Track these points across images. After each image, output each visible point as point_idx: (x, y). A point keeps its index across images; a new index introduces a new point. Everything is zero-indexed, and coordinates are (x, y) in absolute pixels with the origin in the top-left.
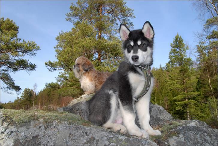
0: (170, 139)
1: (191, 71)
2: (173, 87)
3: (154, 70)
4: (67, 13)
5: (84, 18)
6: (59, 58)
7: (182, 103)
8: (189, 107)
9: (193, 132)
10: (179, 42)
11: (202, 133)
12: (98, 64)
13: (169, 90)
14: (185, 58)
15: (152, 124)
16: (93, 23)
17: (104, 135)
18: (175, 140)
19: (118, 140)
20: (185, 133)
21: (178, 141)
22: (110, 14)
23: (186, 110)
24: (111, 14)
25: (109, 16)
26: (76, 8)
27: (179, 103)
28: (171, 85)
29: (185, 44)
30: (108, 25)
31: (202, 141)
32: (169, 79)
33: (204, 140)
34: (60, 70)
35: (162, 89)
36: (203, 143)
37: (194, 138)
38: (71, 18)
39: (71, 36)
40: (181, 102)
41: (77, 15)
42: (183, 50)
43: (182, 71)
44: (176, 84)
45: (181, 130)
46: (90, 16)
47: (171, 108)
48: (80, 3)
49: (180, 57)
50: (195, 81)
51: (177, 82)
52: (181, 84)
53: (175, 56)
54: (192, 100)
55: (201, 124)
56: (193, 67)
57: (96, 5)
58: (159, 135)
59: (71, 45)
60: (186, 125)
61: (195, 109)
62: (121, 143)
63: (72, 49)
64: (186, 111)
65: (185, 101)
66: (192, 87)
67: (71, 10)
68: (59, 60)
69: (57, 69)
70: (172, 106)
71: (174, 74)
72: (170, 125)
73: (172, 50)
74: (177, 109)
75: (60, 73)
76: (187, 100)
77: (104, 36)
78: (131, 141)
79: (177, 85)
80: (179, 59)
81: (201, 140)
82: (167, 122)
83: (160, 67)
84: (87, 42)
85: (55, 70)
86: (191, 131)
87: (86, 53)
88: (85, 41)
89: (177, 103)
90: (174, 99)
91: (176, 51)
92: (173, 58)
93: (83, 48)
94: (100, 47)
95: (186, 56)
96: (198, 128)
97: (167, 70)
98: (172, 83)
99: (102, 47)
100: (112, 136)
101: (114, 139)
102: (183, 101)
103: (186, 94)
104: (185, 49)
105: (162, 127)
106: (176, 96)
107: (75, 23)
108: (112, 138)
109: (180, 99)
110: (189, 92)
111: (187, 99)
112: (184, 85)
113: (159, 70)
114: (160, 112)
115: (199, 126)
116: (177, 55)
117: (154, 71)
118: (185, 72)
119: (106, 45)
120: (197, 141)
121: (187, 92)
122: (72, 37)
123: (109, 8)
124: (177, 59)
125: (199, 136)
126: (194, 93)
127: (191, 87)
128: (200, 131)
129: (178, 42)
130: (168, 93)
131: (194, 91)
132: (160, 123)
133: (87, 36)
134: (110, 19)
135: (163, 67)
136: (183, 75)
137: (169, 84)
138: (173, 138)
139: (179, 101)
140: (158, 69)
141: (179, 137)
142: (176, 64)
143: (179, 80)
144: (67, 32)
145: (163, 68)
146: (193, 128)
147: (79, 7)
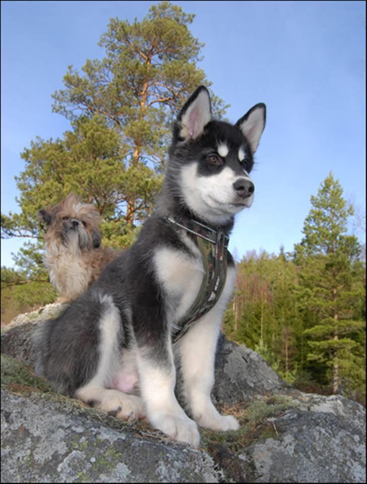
0: (257, 445)
1: (354, 268)
2: (306, 303)
3: (265, 258)
4: (56, 92)
5: (99, 109)
6: (23, 206)
7: (323, 344)
8: (339, 355)
9: (323, 431)
10: (332, 195)
11: (349, 433)
12: (124, 230)
13: (296, 311)
14: (343, 234)
15: (222, 396)
16: (121, 123)
17: (58, 425)
18: (269, 450)
19: (95, 444)
20: (301, 431)
21: (278, 453)
22: (168, 107)
23: (331, 362)
24: (171, 107)
25: (163, 111)
26: (79, 80)
27: (318, 343)
28: (302, 299)
29: (345, 201)
30: (160, 133)
31: (346, 455)
32: (300, 284)
33: (349, 453)
34: (24, 236)
35: (280, 307)
36: (345, 462)
37: (324, 447)
38: (65, 104)
39: (62, 151)
40: (322, 342)
41: (81, 99)
42: (339, 215)
43: (331, 265)
44: (315, 296)
45: (292, 422)
46: (115, 106)
47: (296, 354)
48: (92, 69)
49: (331, 232)
50: (360, 293)
51: (318, 291)
52: (325, 298)
53: (319, 227)
54: (349, 340)
55: (351, 409)
56: (358, 260)
57: (132, 77)
58: (232, 431)
59: (58, 174)
60: (309, 409)
61: (354, 361)
62: (102, 451)
63: (60, 185)
64: (332, 365)
65: (330, 341)
66: (352, 307)
67: (66, 85)
68: (24, 212)
69: (17, 233)
70: (300, 350)
71: (313, 272)
72: (269, 403)
73: (312, 211)
74: (311, 357)
75: (25, 244)
76: (336, 338)
77: (146, 160)
78: (134, 447)
79: (316, 299)
80: (327, 236)
81: (342, 454)
82: (264, 395)
83: (279, 252)
84: (101, 171)
85: (11, 234)
86: (317, 428)
87: (96, 198)
88: (96, 167)
89: (311, 343)
90: (306, 334)
91: (322, 217)
92: (314, 232)
93: (89, 184)
94: (132, 186)
95: (346, 231)
96: (339, 419)
97: (297, 261)
98: (305, 294)
99: (138, 188)
100: (80, 430)
101: (83, 438)
102: (327, 339)
103: (336, 324)
104: (344, 214)
105: (248, 408)
106: (312, 326)
107: (74, 119)
108: (81, 434)
109: (320, 334)
110: (343, 319)
111: (338, 335)
112: (333, 300)
113: (278, 259)
114: (249, 366)
115: (342, 414)
116: (323, 227)
117: (266, 260)
118: (339, 270)
119: (149, 184)
120: (331, 456)
121: (339, 319)
122: (64, 154)
123: (166, 90)
124: (323, 236)
125: (337, 441)
126: (354, 323)
127: (349, 309)
128: (343, 428)
129: (328, 195)
130: (293, 317)
131: (355, 319)
132: (245, 396)
133: (103, 157)
134: (166, 119)
135: (289, 253)
136: (334, 275)
137: (297, 296)
138: (267, 442)
139: (318, 339)
140: (274, 257)
141: (283, 443)
142: (318, 247)
143: (321, 287)
144: (51, 139)
145: (287, 255)
146: (325, 419)
147: (88, 78)
